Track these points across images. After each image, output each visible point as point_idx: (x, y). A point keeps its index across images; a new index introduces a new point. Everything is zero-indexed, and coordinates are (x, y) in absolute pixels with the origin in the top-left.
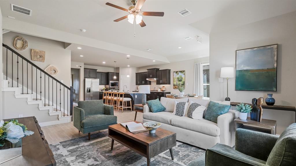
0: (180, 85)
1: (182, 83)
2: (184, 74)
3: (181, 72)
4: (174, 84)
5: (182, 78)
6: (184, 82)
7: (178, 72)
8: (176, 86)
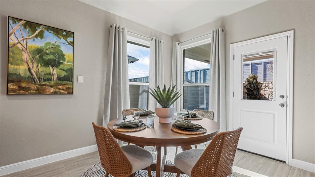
0: (50, 80)
1: (63, 74)
2: (72, 44)
3: (57, 31)
4: (8, 74)
5: (62, 56)
6: (71, 71)
7: (39, 25)
8: (23, 85)
